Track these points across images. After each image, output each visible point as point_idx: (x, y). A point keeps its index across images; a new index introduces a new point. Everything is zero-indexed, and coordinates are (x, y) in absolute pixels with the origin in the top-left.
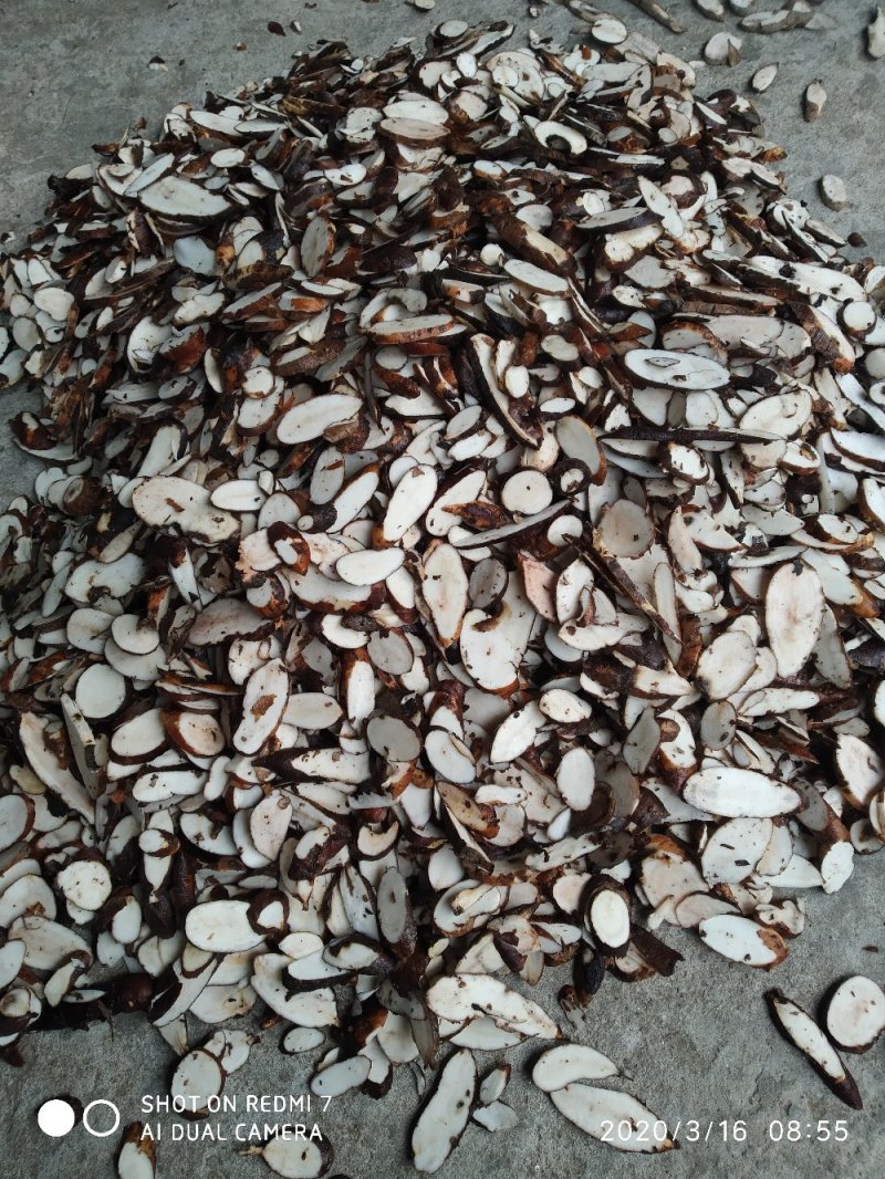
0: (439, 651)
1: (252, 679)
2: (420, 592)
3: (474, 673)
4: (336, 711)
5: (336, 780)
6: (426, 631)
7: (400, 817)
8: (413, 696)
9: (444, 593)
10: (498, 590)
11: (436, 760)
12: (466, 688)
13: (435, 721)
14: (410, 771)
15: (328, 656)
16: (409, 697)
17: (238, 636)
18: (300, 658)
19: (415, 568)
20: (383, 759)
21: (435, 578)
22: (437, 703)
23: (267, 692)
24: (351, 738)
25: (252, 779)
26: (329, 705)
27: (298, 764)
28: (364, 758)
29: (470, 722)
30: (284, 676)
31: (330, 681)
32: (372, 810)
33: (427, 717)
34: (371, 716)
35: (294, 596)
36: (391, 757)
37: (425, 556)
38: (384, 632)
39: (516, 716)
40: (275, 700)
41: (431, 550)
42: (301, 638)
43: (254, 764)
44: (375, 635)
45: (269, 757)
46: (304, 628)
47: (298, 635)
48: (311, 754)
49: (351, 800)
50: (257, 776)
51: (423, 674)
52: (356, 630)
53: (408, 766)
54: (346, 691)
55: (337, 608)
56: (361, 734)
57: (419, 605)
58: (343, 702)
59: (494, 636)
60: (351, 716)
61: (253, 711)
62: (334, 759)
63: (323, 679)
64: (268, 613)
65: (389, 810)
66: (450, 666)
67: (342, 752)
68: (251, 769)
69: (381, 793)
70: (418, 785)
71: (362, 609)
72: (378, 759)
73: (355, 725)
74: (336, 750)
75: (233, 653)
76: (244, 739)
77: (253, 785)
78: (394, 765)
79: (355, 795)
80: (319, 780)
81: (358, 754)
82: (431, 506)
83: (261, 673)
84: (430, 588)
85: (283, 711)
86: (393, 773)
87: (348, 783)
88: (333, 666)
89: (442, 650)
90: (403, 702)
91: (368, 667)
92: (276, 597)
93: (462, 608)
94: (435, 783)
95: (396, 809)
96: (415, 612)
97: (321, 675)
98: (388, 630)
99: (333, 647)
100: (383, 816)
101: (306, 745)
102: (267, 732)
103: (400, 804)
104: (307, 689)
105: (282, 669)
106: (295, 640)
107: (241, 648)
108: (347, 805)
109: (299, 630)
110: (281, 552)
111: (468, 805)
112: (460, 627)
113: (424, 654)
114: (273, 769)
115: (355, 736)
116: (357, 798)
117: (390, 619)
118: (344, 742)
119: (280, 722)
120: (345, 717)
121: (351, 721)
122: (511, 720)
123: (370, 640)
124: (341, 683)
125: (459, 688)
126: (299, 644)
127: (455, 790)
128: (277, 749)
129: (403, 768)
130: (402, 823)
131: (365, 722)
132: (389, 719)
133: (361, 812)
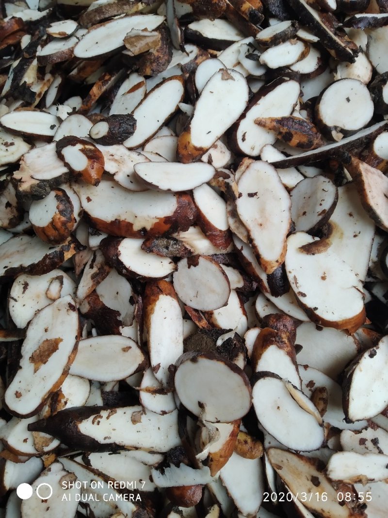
0: (259, 281)
1: (35, 321)
2: (234, 213)
3: (309, 302)
4: (136, 357)
5: (137, 448)
6: (243, 257)
7: (220, 497)
8: (231, 335)
9: (262, 211)
10: (327, 206)
11: (267, 419)
12: (298, 323)
13: (261, 367)
14: (234, 435)
15: (126, 288)
16: (226, 337)
17: (21, 270)
18: (93, 295)
19: (228, 186)
20: (196, 418)
21: (251, 195)
22: (263, 342)
23: (52, 336)
24: (155, 392)
25: (28, 448)
26: (126, 349)
27: (87, 427)
28: (172, 418)
29: (306, 367)
30: (74, 316)
31: (128, 321)
32: (183, 489)
33: (252, 361)
34: (181, 361)
35: (84, 214)
36: (208, 416)
37: (238, 174)
38: (193, 260)
39: (372, 356)
40: (61, 345)
41: (243, 168)
42: (95, 270)
43: (31, 428)
44: (183, 263)
45: (51, 418)
46: (100, 259)
47: (91, 267)
48: (104, 414)
49: (156, 474)
50: (34, 444)
51: (240, 311)
52: (160, 255)
53: (230, 428)
54: (148, 332)
55: (136, 227)
56: (167, 387)
57: (233, 228)
58: (144, 346)
59: (327, 258)
60: (154, 362)
61: (32, 359)
62: (134, 421)
63: (120, 318)
64: (52, 233)
65: (205, 488)
66: (274, 299)
67: (144, 410)
68: (28, 435)
69: (194, 465)
70: (243, 454)
71: (167, 227)
72: (189, 421)
73: (161, 374)
74: (136, 409)
75: (16, 290)
76: (18, 395)
77: (30, 456)
78: (211, 426)
79: (161, 467)
80: (115, 449)
81: (164, 413)
82: (243, 116)
83: (47, 313)
84: (245, 207)
85: (70, 360)
86: (211, 439)
87: (152, 452)
88: (132, 301)
89: (264, 277)
90: (219, 342)
91: (175, 303)
92: (61, 212)
93: (285, 227)
94: (265, 450)
95: (215, 488)
96: (229, 235)
97: (118, 313)
98: (199, 256)
99: (132, 278)
100: (198, 497)
101: (99, 402)
102: (49, 386)
103: (220, 480)
104: (103, 332)
105: (71, 307)
106: (88, 273)
107: (26, 286)
108: (151, 479)
109: (94, 261)
110: (68, 159)
111: (315, 482)
112: (285, 249)
113: (241, 285)
114: (55, 434)
115: (161, 391)
116: (163, 472)
117: (200, 244)
118: (146, 398)
119: (66, 373)
120: (146, 365)
121: (155, 369)
122: (366, 360)
123: (176, 269)
124: (143, 321)
125: (289, 324)
126: (93, 277)
127: (294, 460)
128: (61, 408)
129: (225, 431)
130: (224, 506)
131: (172, 370)
132: (204, 362)
133: (169, 491)
